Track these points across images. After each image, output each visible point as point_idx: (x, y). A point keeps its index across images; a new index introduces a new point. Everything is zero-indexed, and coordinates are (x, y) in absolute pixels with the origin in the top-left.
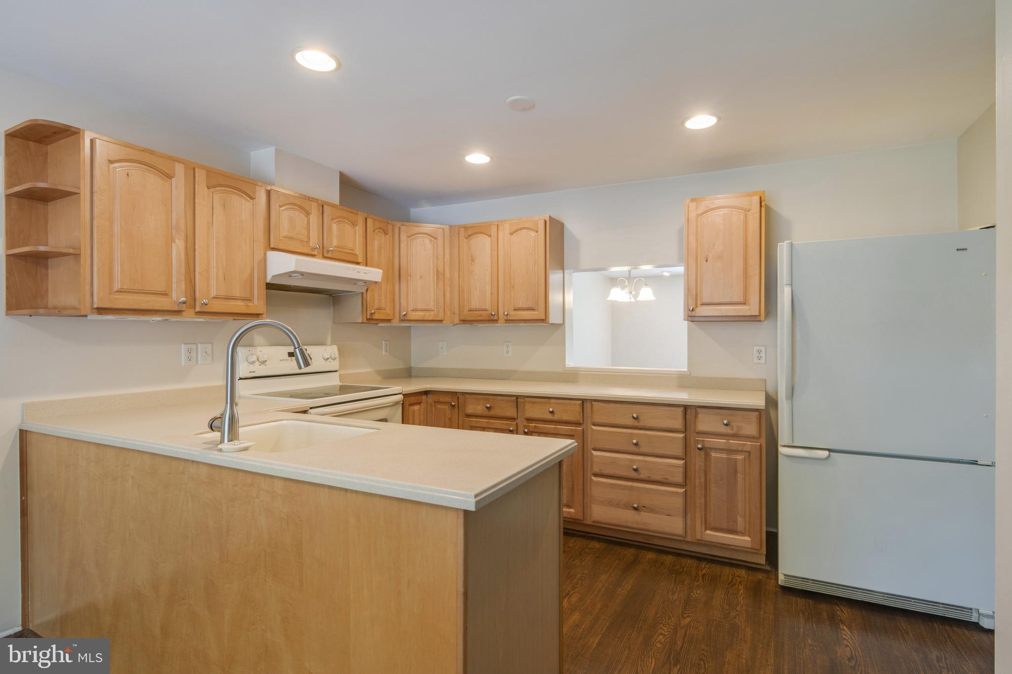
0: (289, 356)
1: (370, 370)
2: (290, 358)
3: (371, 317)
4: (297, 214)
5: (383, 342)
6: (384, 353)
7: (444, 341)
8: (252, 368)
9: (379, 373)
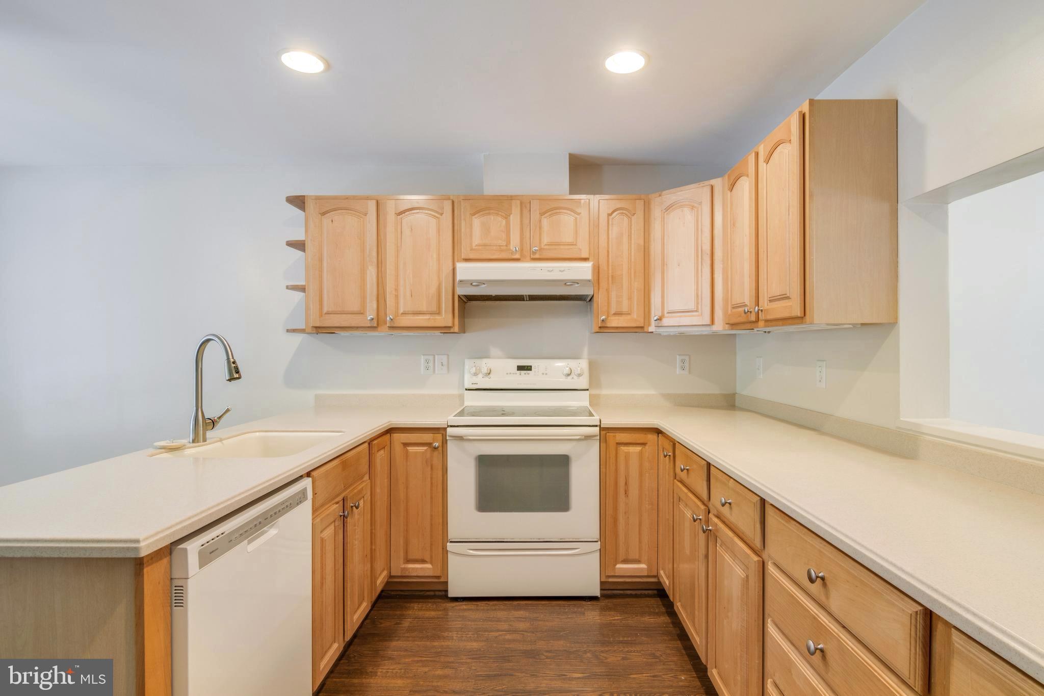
0: (518, 370)
1: (652, 392)
2: (519, 371)
3: (604, 325)
4: (493, 218)
5: (678, 356)
6: (678, 371)
7: (761, 357)
8: (475, 379)
9: (667, 397)
